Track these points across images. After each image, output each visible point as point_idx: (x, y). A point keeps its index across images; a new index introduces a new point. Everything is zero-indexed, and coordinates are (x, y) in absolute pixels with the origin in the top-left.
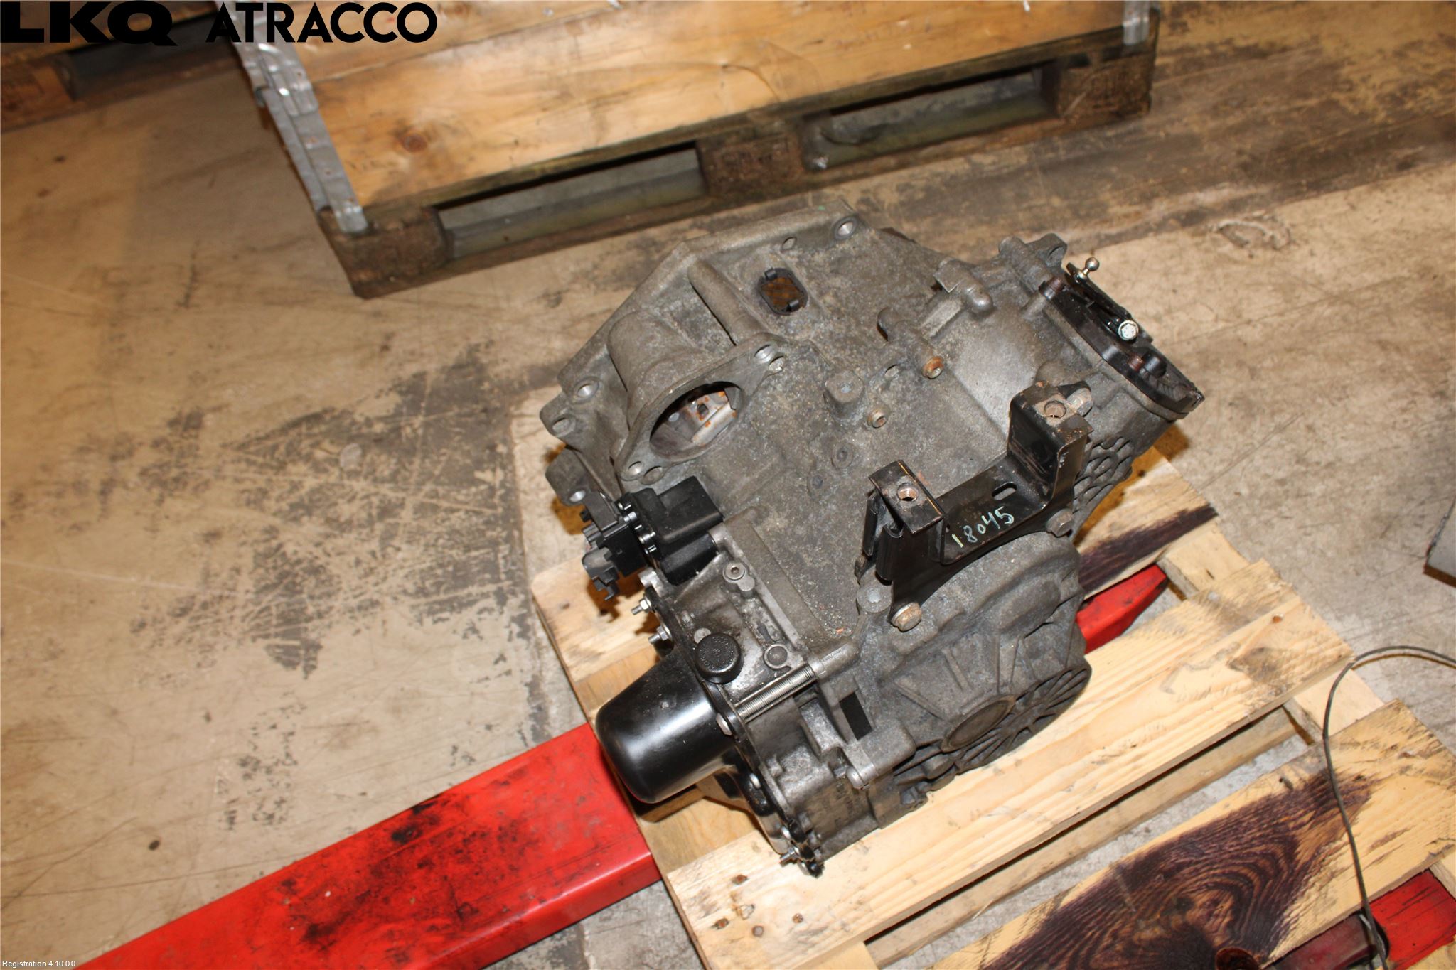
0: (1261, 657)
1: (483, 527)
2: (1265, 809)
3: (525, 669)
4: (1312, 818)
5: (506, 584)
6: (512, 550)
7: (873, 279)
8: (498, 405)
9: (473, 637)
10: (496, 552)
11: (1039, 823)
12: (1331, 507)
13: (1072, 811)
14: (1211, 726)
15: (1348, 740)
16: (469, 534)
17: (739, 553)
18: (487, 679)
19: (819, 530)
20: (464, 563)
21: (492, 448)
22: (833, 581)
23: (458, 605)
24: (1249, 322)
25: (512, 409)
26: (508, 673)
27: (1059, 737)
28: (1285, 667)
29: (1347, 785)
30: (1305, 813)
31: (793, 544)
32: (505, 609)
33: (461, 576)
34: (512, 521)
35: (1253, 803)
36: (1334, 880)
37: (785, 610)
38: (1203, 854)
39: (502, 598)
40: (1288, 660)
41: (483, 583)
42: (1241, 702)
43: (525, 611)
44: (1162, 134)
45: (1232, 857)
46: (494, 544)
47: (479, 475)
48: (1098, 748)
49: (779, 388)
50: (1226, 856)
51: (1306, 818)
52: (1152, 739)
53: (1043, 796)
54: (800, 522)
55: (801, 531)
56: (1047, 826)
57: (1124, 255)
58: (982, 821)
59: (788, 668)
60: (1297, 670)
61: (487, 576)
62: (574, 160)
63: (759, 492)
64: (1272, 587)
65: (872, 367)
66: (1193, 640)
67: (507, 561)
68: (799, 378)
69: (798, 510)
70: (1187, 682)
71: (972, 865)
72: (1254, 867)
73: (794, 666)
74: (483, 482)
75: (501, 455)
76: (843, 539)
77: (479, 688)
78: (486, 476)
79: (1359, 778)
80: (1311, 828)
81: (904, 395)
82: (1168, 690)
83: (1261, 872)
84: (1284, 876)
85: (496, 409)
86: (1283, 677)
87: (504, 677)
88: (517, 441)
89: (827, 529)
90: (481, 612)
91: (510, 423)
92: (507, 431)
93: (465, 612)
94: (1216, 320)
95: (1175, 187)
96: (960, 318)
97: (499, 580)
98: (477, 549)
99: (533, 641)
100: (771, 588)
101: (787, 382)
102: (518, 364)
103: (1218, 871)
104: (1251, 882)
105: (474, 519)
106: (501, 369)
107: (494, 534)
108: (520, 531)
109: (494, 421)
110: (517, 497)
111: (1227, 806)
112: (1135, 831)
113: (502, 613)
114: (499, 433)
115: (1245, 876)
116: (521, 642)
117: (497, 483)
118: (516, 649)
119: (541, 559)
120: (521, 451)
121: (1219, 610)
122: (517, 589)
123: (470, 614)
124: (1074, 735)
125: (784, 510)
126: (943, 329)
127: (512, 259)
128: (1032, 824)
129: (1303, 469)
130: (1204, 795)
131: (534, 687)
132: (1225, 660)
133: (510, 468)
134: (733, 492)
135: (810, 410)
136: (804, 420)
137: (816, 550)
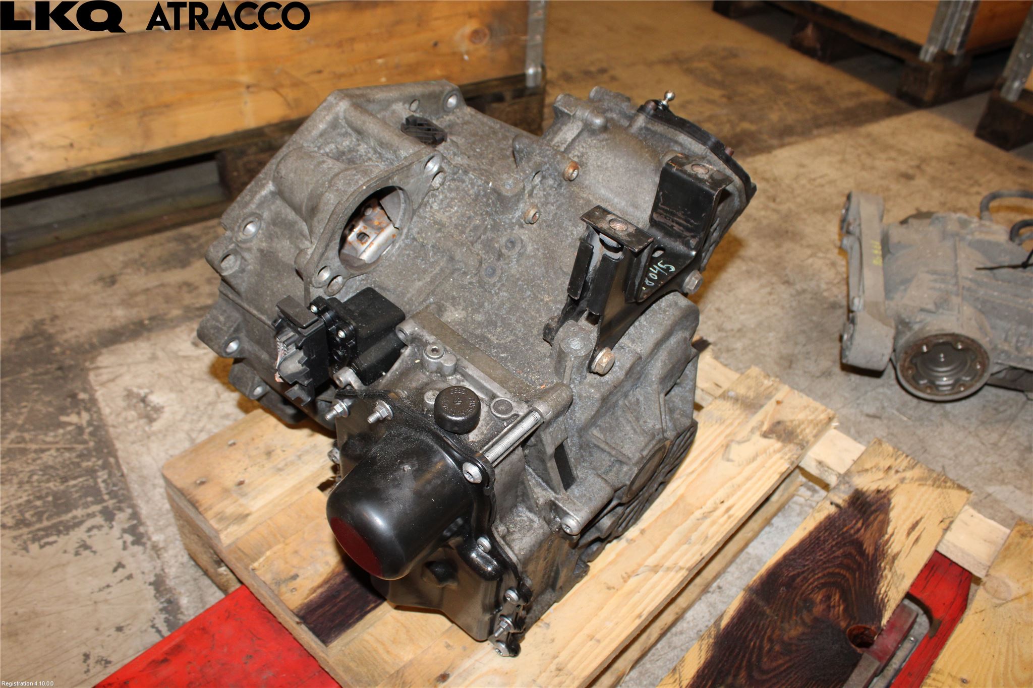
0: (780, 427)
1: (77, 460)
2: (828, 526)
3: (146, 571)
4: (863, 524)
5: (111, 503)
6: (110, 475)
7: (481, 136)
8: (72, 363)
9: (87, 553)
10: (95, 479)
11: (677, 572)
12: (752, 355)
13: (697, 558)
14: (769, 478)
15: (860, 469)
16: (63, 467)
18: (108, 586)
19: (496, 315)
20: (64, 492)
21: (74, 396)
22: (522, 351)
23: (67, 528)
25: (87, 364)
26: (130, 577)
27: (665, 507)
28: (799, 431)
29: (874, 498)
30: (857, 522)
31: (476, 328)
32: (114, 523)
33: (62, 503)
34: (105, 451)
35: (821, 523)
36: (896, 562)
37: (490, 376)
38: (804, 566)
39: (109, 515)
40: (799, 426)
41: (86, 505)
42: (781, 458)
43: (135, 522)
45: (824, 563)
46: (92, 472)
47: (64, 419)
48: (697, 508)
49: (435, 206)
50: (820, 563)
51: (859, 525)
52: (733, 495)
53: (672, 551)
54: (476, 311)
55: (479, 317)
56: (684, 573)
58: (633, 581)
59: (517, 415)
60: (808, 431)
61: (90, 499)
62: (122, 163)
63: (433, 293)
64: (767, 383)
65: (524, 172)
66: (731, 424)
67: (107, 484)
68: (453, 195)
69: (472, 302)
70: (739, 452)
71: (639, 616)
72: (840, 565)
73: (521, 414)
74: (70, 424)
75: (83, 401)
76: (521, 317)
77: (103, 595)
78: (73, 418)
79: (878, 491)
80: (865, 530)
81: (546, 199)
82: (728, 460)
83: (848, 568)
84: (865, 567)
85: (71, 367)
86: (800, 437)
87: (126, 581)
88: (97, 388)
89: (504, 312)
90: (89, 530)
91: (87, 375)
92: (86, 381)
93: (72, 533)
96: (581, 137)
97: (103, 501)
98: (75, 478)
99: (149, 544)
100: (472, 361)
101: (442, 201)
102: (85, 331)
103: (820, 575)
104: (845, 576)
105: (67, 455)
106: (69, 335)
107: (90, 464)
108: (116, 458)
109: (71, 375)
110: (107, 432)
111: (805, 529)
112: (711, 590)
113: (111, 527)
114: (78, 384)
115: (839, 573)
116: (138, 549)
117: (84, 423)
118: (133, 556)
119: (141, 477)
120: (103, 395)
121: (740, 402)
122: (123, 505)
123: (78, 534)
124: (676, 503)
125: (459, 304)
126: (569, 146)
127: (65, 254)
128: (672, 574)
129: (724, 334)
130: (748, 553)
131: (159, 584)
132: (758, 433)
133: (94, 409)
134: (409, 295)
135: (469, 218)
136: (465, 227)
137: (499, 330)
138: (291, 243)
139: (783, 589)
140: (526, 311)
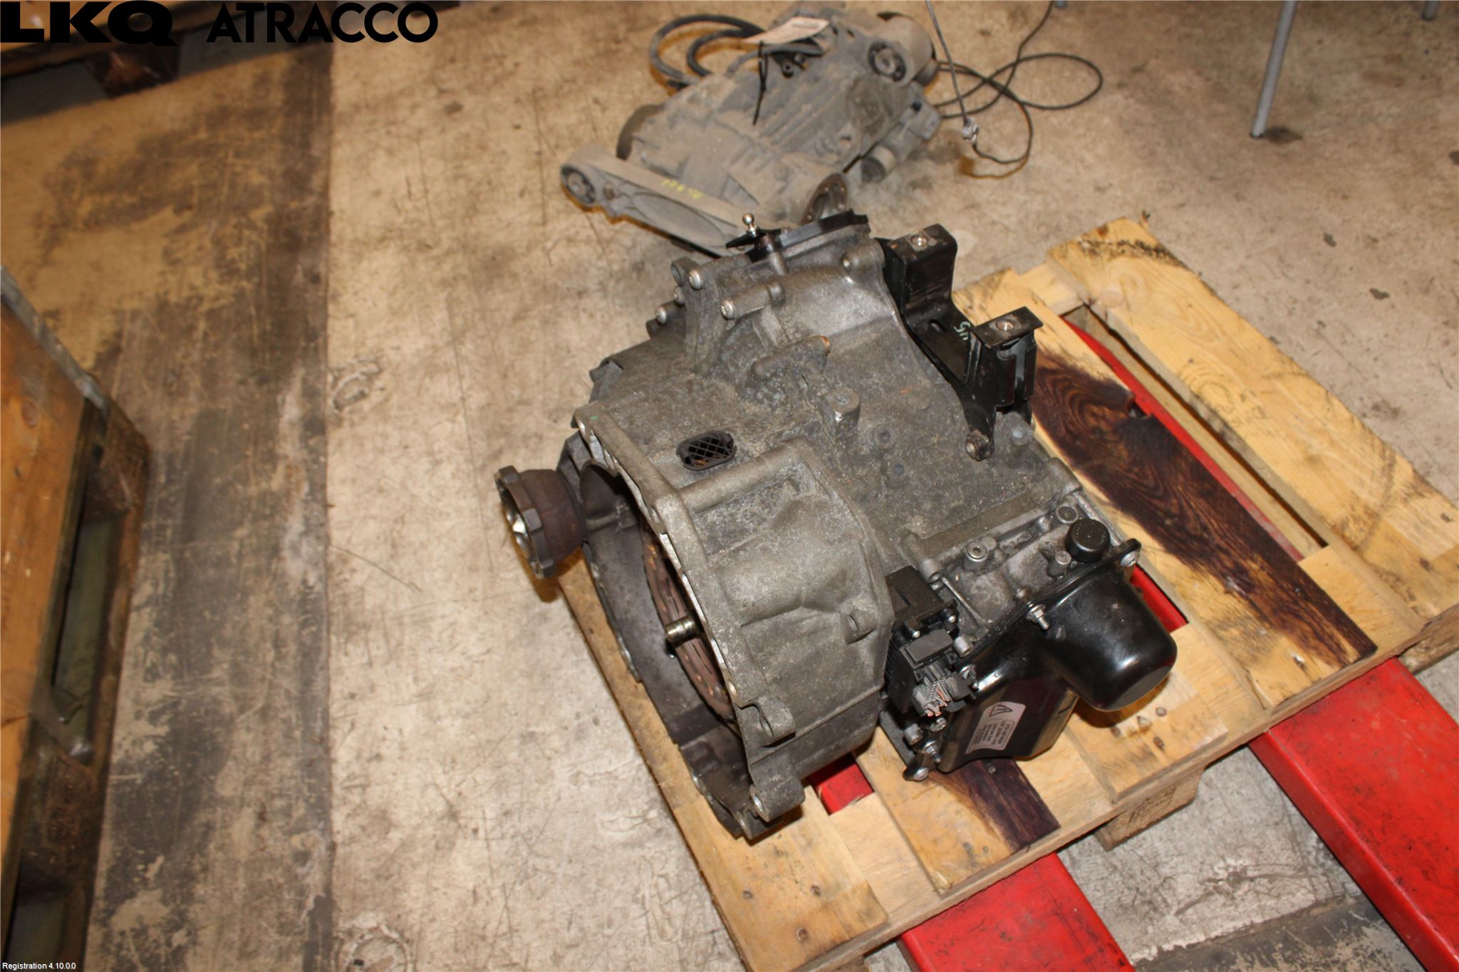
17: (955, 551)
19: (931, 490)
24: (463, 399)
31: (941, 513)
44: (186, 438)
54: (919, 506)
55: (928, 505)
57: (343, 482)
69: (908, 504)
76: (941, 472)
83: (1067, 388)
84: (1070, 376)
89: (929, 483)
94: (453, 421)
95: (266, 434)
96: (780, 313)
104: (1076, 394)
115: (1072, 397)
125: (906, 516)
135: (830, 459)
136: (835, 470)
137: (947, 495)
138: (791, 641)
139: (1078, 443)
140: (936, 464)
